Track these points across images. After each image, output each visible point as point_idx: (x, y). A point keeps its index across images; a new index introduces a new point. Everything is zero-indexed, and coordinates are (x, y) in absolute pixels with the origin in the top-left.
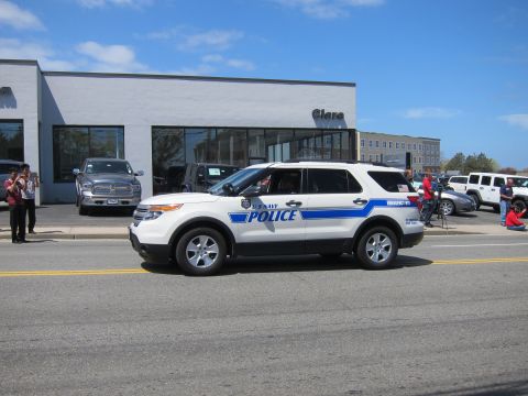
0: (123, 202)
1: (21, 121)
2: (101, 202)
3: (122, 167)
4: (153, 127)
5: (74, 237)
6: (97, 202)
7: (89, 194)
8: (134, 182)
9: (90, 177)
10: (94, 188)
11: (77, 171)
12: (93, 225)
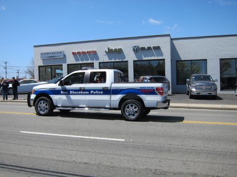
0: (209, 93)
1: (164, 60)
2: (199, 93)
3: (208, 78)
4: (220, 59)
5: (190, 108)
6: (197, 93)
7: (194, 90)
8: (214, 84)
9: (194, 82)
10: (196, 87)
11: (188, 80)
12: (196, 103)
